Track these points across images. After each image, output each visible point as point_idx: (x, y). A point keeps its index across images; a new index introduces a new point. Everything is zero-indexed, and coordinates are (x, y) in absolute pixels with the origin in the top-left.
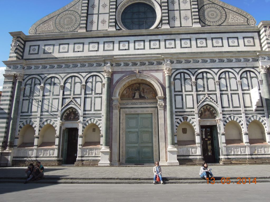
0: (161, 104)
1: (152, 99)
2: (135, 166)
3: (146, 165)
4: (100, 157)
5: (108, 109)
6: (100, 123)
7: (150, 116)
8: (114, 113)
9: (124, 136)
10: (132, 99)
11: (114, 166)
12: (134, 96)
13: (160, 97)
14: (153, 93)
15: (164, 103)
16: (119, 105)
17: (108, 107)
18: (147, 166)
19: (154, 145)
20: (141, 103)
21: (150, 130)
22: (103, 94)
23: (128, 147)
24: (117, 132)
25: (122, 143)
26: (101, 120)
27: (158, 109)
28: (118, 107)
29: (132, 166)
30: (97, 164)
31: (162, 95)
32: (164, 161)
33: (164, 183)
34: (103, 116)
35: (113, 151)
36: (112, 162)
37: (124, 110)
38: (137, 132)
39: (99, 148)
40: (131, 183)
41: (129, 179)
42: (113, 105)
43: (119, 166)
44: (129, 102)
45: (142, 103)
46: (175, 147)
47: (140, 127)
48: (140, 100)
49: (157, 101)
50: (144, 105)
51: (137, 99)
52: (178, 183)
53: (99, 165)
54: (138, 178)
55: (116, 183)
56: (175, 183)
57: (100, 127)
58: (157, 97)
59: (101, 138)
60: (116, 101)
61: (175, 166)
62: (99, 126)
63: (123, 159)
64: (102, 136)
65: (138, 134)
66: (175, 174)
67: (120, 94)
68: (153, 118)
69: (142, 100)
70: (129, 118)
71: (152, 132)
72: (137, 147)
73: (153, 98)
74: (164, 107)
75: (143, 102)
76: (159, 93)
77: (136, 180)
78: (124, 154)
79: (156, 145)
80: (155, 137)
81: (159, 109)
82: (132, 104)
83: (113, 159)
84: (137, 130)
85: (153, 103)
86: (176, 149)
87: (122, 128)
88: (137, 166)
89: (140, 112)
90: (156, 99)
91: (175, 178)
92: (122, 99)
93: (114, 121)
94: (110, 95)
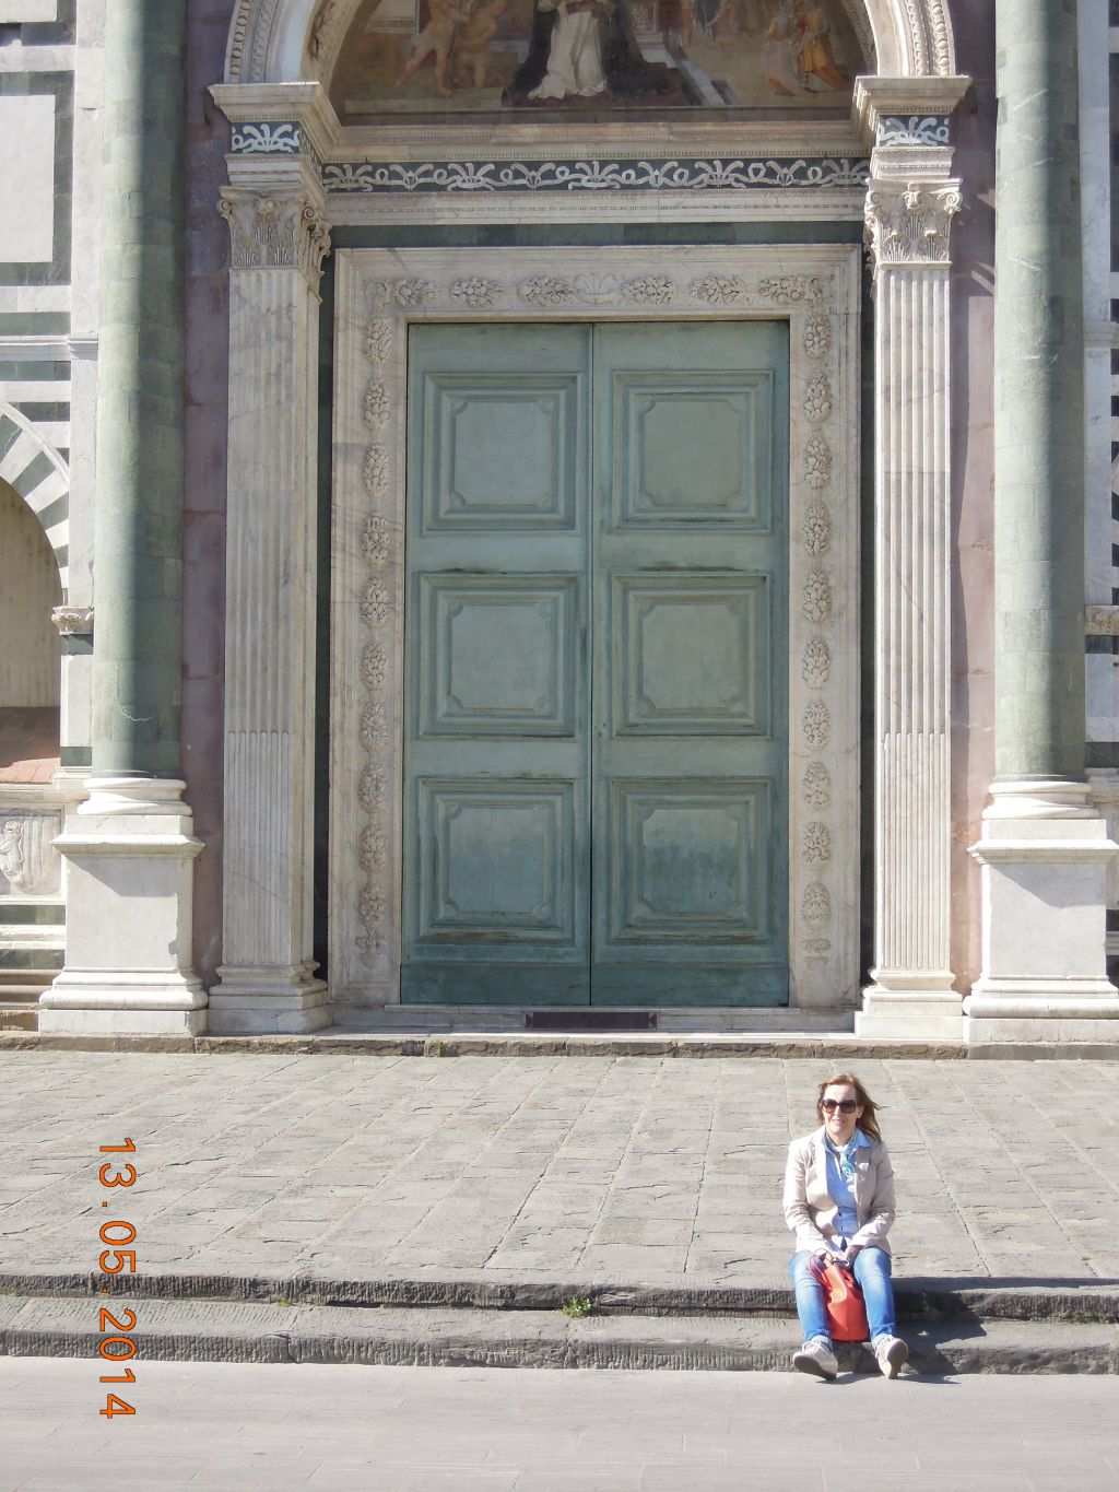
0: (911, 198)
1: (794, 113)
2: (538, 1050)
3: (682, 1038)
4: (57, 915)
5: (166, 253)
6: (56, 460)
7: (750, 353)
8: (238, 318)
9: (389, 632)
10: (496, 104)
11: (247, 1047)
12: (534, 70)
13: (911, 89)
14: (802, 25)
15: (954, 173)
16: (316, 196)
17: (164, 227)
18: (699, 1050)
19: (797, 769)
20: (630, 173)
21: (748, 553)
22: (81, 28)
23: (440, 785)
24: (284, 578)
25: (352, 724)
26: (59, 412)
27: (866, 258)
28: (299, 233)
29: (489, 1049)
30: (19, 1009)
31: (930, 65)
32: (931, 984)
33: (925, 1364)
34: (88, 350)
35: (238, 834)
36: (218, 981)
37: (380, 261)
38: (571, 582)
39: (40, 798)
40: (479, 1354)
41: (461, 1297)
42: (225, 192)
43: (314, 1049)
44: (451, 154)
45: (641, 173)
46: (1094, 803)
47: (617, 512)
48: (615, 130)
49: (865, 140)
50: (669, 200)
51: (572, 109)
52: (1102, 1370)
53: (48, 1023)
54: (573, 1289)
55: (286, 1351)
56: (1067, 1362)
57: (57, 510)
58: (860, 94)
59: (67, 661)
60: (268, 141)
61: (1071, 1052)
62: (36, 500)
63: (367, 945)
64: (84, 638)
65: (575, 606)
66: (1075, 1209)
67: (334, 38)
68: (798, 385)
69: (643, 130)
70: (450, 380)
71: (773, 587)
72: (568, 783)
73: (802, 100)
74: (956, 229)
75: (654, 151)
76: (887, 27)
77: (551, 1305)
78: (386, 882)
79: (818, 771)
80: (821, 648)
81: (889, 270)
82: (505, 177)
83: (239, 942)
84: (564, 550)
85: (801, 174)
86: (1092, 835)
87: (356, 517)
88: (560, 1049)
89: (612, 305)
90: (845, 110)
91: (1075, 1303)
92: (351, 106)
93: (241, 435)
94: (184, 48)
